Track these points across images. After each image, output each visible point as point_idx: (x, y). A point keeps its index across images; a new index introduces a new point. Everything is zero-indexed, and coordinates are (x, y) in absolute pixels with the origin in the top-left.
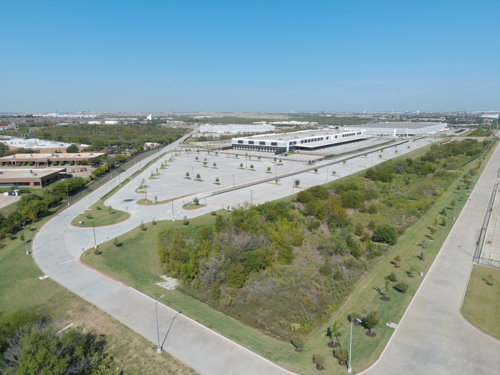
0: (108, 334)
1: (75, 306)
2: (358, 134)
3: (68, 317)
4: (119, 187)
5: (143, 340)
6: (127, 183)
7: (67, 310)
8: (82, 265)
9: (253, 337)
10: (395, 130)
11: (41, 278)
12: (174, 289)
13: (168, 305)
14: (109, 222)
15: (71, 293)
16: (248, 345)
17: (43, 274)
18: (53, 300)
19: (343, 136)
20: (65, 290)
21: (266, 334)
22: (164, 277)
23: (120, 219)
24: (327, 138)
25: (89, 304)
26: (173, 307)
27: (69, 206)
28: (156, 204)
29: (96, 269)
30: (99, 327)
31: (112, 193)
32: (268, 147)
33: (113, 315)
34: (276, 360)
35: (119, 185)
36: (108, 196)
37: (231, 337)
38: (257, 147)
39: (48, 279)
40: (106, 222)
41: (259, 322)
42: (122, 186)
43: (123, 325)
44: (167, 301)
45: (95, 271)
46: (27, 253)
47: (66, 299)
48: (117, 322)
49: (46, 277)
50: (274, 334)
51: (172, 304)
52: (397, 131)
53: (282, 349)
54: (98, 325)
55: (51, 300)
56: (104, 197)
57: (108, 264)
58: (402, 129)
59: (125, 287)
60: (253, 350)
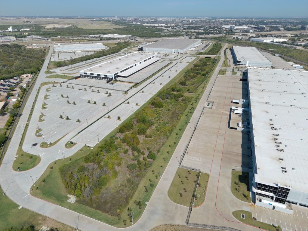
0: (58, 228)
1: (40, 219)
2: (153, 57)
3: (40, 224)
4: (25, 133)
5: (71, 227)
6: (28, 128)
7: (38, 221)
8: (33, 198)
9: (106, 217)
10: (173, 50)
11: (19, 208)
12: (74, 202)
13: (75, 211)
14: (32, 165)
15: (36, 213)
16: (104, 221)
17: (19, 206)
18: (30, 217)
19: (144, 61)
20: (33, 212)
21: (110, 215)
22: (69, 196)
23: (36, 162)
24: (135, 65)
25: (46, 217)
26: (77, 212)
27: (4, 155)
28: (51, 146)
29: (41, 198)
30: (54, 226)
31: (23, 139)
32: (102, 77)
33: (56, 219)
34: (113, 225)
35: (24, 132)
36: (22, 143)
37: (99, 219)
38: (96, 77)
39: (22, 208)
40: (31, 166)
41: (107, 210)
42: (26, 131)
43: (62, 223)
44: (74, 209)
45: (40, 200)
46: (4, 195)
47: (36, 216)
48: (59, 222)
49: (21, 207)
50: (112, 214)
51: (76, 210)
52: (174, 51)
53: (114, 220)
54: (53, 225)
55: (29, 218)
56: (20, 144)
57: (44, 194)
58: (177, 50)
59: (56, 206)
60: (106, 223)
